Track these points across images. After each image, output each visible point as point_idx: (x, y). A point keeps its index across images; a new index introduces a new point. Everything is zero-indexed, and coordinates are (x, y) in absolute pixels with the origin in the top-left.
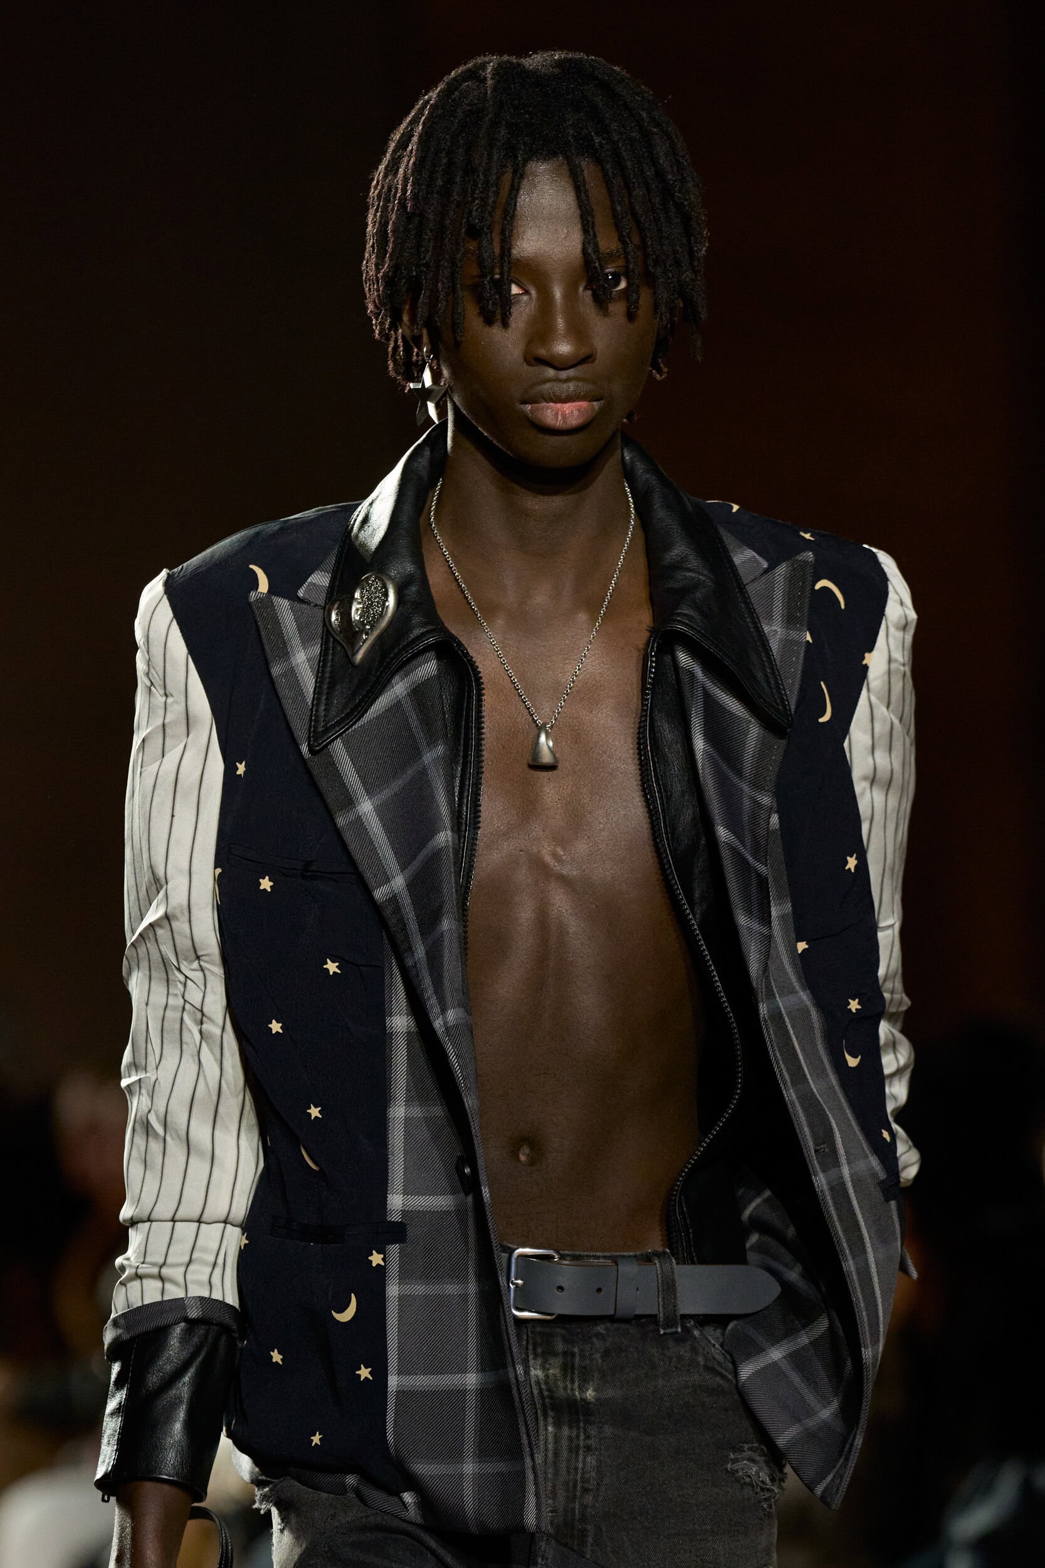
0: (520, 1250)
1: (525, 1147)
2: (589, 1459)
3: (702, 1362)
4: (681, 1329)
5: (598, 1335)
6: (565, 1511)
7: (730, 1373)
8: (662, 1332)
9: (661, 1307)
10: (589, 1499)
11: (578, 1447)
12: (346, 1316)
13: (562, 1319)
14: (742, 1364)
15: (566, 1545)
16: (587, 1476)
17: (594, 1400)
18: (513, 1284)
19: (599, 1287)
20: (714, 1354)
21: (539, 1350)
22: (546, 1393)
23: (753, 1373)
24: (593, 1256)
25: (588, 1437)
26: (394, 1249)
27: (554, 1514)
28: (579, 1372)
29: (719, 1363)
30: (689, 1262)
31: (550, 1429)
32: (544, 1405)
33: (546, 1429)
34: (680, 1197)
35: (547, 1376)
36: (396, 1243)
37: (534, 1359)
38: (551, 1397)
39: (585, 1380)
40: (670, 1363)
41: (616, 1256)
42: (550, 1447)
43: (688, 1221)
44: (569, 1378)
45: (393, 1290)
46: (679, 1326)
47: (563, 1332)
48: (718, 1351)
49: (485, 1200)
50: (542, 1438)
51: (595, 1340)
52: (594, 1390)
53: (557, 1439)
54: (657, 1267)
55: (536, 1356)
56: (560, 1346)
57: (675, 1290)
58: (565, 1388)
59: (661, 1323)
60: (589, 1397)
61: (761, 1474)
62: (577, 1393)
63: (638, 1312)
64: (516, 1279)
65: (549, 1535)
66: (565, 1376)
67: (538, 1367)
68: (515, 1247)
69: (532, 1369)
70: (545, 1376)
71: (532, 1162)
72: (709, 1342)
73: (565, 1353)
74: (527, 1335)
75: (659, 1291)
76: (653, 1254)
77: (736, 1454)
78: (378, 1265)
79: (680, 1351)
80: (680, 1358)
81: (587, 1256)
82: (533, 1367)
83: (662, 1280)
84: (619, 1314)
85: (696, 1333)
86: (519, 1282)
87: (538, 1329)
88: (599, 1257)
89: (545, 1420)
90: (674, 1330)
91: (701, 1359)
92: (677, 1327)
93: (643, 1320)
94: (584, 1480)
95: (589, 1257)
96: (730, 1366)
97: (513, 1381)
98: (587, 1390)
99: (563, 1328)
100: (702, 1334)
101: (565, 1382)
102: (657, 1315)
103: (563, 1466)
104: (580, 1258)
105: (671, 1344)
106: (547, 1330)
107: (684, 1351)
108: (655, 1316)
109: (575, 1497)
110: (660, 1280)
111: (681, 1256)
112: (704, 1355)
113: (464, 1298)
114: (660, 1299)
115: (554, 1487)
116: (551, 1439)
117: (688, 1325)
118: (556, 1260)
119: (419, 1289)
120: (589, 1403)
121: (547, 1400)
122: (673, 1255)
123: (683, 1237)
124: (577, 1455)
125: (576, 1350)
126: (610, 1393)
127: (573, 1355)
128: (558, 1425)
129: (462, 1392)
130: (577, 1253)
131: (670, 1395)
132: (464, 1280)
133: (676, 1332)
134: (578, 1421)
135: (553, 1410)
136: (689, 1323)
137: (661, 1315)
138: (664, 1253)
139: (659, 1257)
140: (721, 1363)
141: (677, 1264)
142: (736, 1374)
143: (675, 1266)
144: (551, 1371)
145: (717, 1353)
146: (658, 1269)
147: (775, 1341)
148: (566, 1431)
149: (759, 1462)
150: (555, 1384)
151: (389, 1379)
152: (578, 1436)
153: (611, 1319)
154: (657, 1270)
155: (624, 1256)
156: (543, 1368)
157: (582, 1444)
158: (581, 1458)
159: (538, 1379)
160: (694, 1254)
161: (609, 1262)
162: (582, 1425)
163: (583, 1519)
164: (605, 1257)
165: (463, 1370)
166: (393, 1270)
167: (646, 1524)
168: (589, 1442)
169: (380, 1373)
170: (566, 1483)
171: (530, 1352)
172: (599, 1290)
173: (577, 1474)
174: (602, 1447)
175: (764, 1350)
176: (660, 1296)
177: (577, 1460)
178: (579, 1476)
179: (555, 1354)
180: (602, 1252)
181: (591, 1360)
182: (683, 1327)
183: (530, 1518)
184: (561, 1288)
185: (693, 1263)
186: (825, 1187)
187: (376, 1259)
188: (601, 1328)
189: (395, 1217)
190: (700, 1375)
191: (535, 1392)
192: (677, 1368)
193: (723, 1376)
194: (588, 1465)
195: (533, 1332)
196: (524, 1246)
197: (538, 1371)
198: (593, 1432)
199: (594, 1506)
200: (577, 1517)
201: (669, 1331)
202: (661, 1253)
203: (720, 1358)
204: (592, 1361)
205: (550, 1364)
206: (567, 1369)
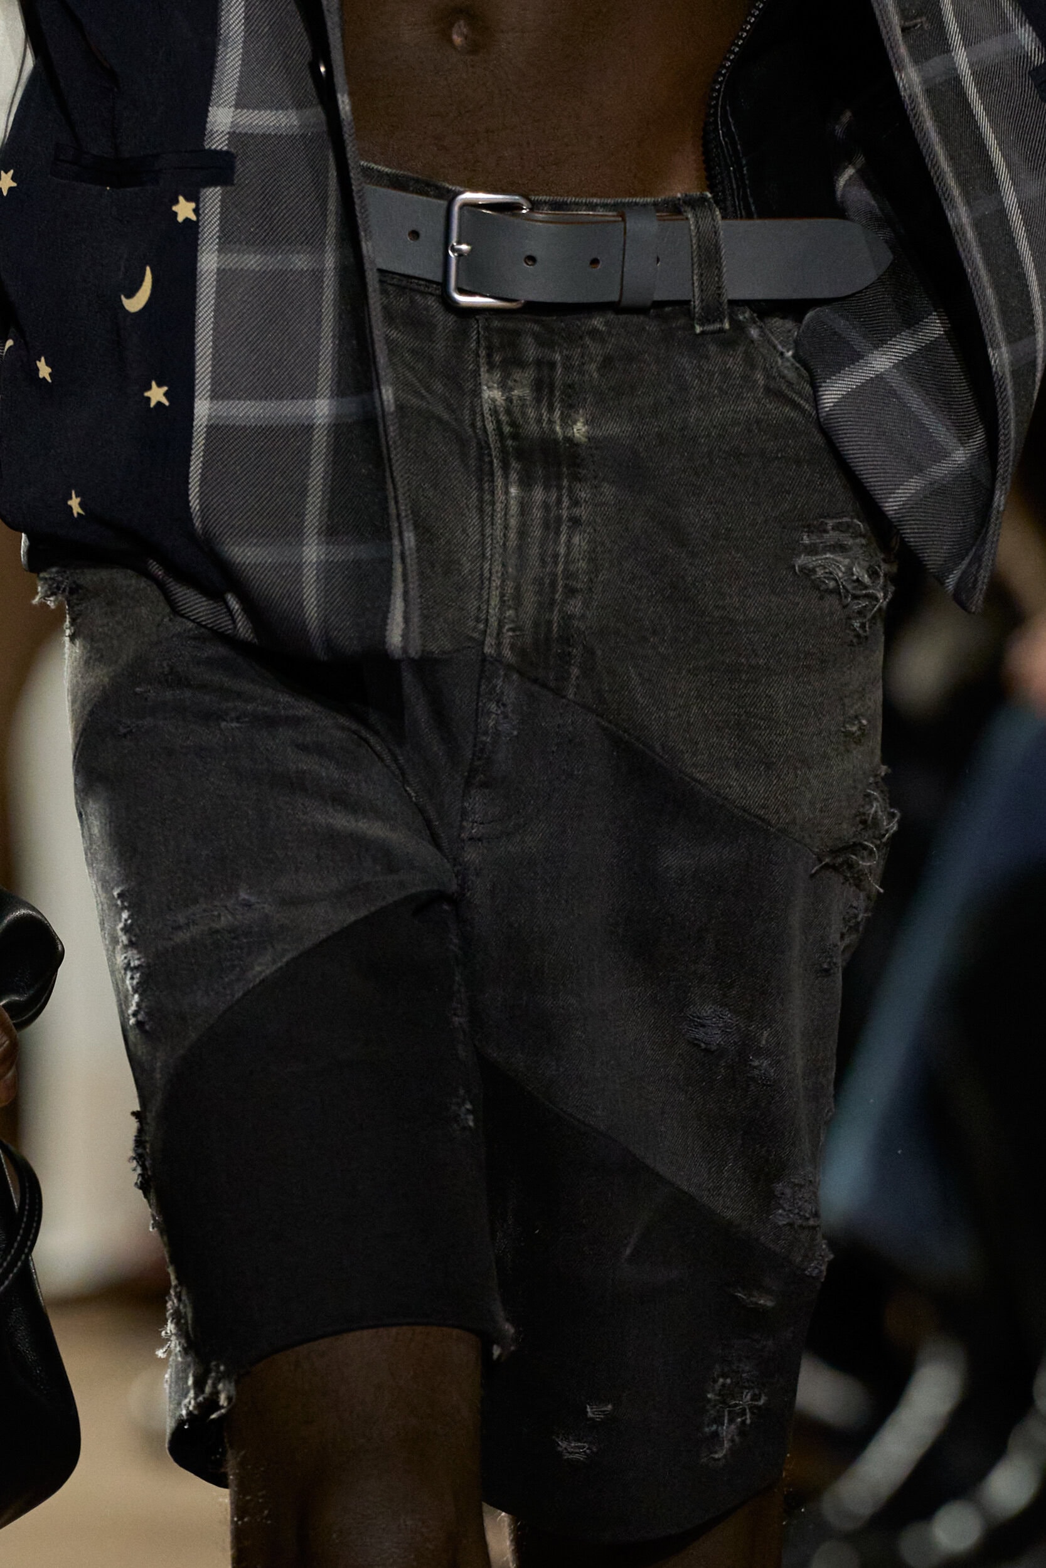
0: (468, 196)
1: (462, 22)
2: (576, 540)
3: (761, 382)
4: (730, 324)
5: (594, 333)
6: (536, 625)
7: (807, 400)
8: (698, 329)
9: (696, 290)
10: (575, 606)
11: (559, 519)
12: (135, 304)
13: (533, 309)
14: (825, 382)
15: (535, 681)
16: (572, 568)
17: (584, 440)
18: (454, 250)
19: (594, 256)
20: (782, 369)
21: (497, 358)
22: (507, 429)
23: (844, 397)
24: (586, 204)
25: (575, 503)
26: (213, 195)
27: (518, 633)
28: (562, 393)
29: (790, 384)
30: (743, 213)
31: (513, 491)
32: (503, 450)
33: (507, 493)
34: (723, 107)
35: (509, 400)
36: (216, 185)
37: (488, 371)
38: (515, 436)
39: (571, 406)
40: (710, 381)
41: (624, 204)
42: (513, 522)
43: (739, 147)
44: (545, 403)
45: (209, 261)
46: (726, 320)
47: (536, 328)
48: (788, 364)
49: (343, 116)
50: (499, 507)
51: (587, 340)
52: (586, 423)
53: (524, 508)
54: (690, 226)
55: (491, 366)
56: (531, 351)
57: (718, 260)
58: (539, 421)
59: (697, 315)
60: (577, 435)
61: (854, 569)
62: (558, 428)
63: (658, 296)
64: (459, 243)
65: (509, 667)
66: (538, 400)
67: (495, 385)
68: (462, 190)
69: (485, 388)
70: (506, 400)
71: (474, 47)
72: (775, 347)
73: (539, 363)
74: (478, 333)
75: (693, 265)
76: (685, 202)
77: (814, 537)
78: (187, 220)
79: (725, 363)
80: (726, 374)
81: (577, 204)
82: (486, 385)
83: (699, 247)
84: (629, 299)
85: (754, 333)
86: (464, 247)
87: (496, 324)
88: (597, 205)
89: (506, 476)
90: (717, 326)
91: (759, 377)
92: (722, 322)
93: (668, 309)
94: (569, 575)
95: (578, 205)
96: (808, 388)
97: (380, 414)
98: (575, 422)
99: (536, 322)
100: (763, 333)
101: (538, 408)
102: (690, 301)
103: (534, 551)
104: (565, 206)
105: (712, 348)
106: (510, 325)
107: (734, 362)
108: (688, 302)
109: (552, 602)
110: (695, 247)
111: (729, 203)
112: (765, 369)
113: (317, 276)
114: (695, 278)
115: (518, 588)
116: (514, 508)
117: (741, 317)
118: (524, 211)
119: (252, 261)
120: (577, 445)
121: (509, 442)
122: (717, 203)
123: (732, 175)
124: (558, 533)
125: (558, 357)
126: (612, 428)
127: (552, 365)
128: (526, 484)
129: (306, 429)
130: (559, 199)
131: (709, 435)
132: (319, 248)
133: (721, 330)
134: (559, 477)
135: (519, 459)
136: (744, 313)
137: (697, 303)
138: (704, 199)
139: (693, 208)
140: (793, 384)
141: (723, 218)
142: (816, 400)
143: (720, 222)
144: (516, 392)
145: (787, 367)
146: (692, 228)
147: (879, 341)
148: (538, 494)
149: (851, 548)
150: (524, 414)
151: (196, 405)
152: (559, 501)
153: (614, 307)
154: (690, 229)
155: (636, 204)
156: (503, 386)
157: (565, 514)
158: (563, 538)
159: (495, 406)
160: (751, 200)
161: (611, 215)
162: (565, 483)
163: (566, 639)
164: (605, 206)
165: (311, 394)
166: (210, 231)
167: (662, 650)
168: (577, 511)
169: (182, 395)
170: (539, 581)
171: (482, 361)
172: (595, 262)
173: (556, 563)
174: (599, 520)
175: (862, 357)
176: (696, 272)
177: (556, 542)
178: (561, 567)
179: (521, 364)
180: (601, 197)
181: (581, 373)
182: (732, 321)
183: (395, 636)
184: (531, 259)
185: (750, 216)
186: (918, 90)
187: (184, 210)
188: (597, 322)
189: (218, 142)
190: (758, 403)
191: (490, 427)
192: (720, 389)
193: (796, 406)
194: (576, 549)
195: (486, 329)
196: (476, 189)
197: (496, 392)
198: (583, 495)
199: (583, 616)
200: (555, 634)
201: (710, 328)
202: (698, 200)
203: (791, 375)
204: (583, 375)
205: (515, 381)
206: (542, 388)
